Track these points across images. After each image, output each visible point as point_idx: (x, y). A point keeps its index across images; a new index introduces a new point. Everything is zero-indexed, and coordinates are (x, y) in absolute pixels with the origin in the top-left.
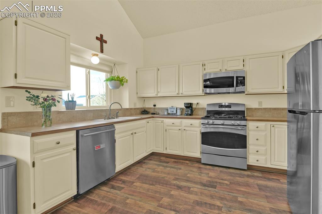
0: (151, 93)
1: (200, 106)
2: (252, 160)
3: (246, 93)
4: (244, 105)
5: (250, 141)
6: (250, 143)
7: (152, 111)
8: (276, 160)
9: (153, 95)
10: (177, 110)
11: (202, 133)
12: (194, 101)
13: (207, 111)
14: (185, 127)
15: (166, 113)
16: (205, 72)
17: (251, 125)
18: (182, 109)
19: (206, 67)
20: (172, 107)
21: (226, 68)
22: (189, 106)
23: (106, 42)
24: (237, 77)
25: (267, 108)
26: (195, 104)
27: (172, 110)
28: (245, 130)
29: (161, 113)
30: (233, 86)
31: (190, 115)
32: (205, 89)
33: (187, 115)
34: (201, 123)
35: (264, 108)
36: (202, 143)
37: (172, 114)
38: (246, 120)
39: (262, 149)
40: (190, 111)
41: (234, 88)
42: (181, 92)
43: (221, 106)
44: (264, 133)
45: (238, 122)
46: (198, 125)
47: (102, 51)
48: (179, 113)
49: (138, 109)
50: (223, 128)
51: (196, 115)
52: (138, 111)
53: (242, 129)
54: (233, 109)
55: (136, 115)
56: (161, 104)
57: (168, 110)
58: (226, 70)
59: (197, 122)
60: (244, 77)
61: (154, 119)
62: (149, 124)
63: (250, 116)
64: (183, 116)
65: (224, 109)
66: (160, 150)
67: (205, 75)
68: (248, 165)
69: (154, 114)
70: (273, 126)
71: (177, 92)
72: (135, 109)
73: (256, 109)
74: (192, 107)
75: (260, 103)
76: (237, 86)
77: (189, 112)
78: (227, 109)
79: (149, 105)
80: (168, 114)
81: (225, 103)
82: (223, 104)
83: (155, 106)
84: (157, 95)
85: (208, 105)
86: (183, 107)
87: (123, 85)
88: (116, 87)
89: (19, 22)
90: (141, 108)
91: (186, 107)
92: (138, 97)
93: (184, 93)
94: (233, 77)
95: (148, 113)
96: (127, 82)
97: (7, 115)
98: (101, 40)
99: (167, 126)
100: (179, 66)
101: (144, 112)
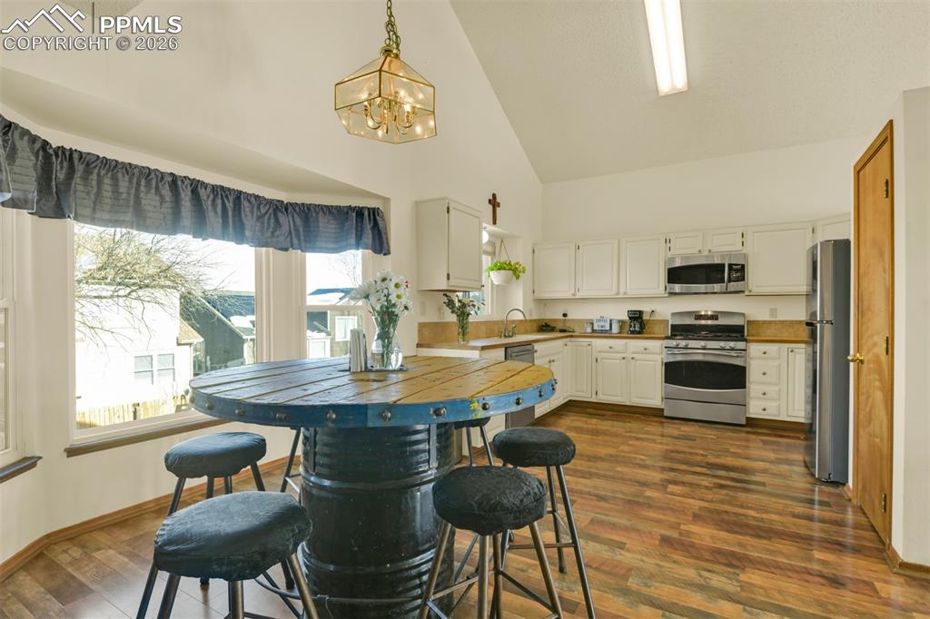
0: (561, 290)
1: (657, 317)
2: (755, 410)
3: (746, 293)
4: (743, 314)
5: (753, 376)
6: (752, 380)
7: (560, 326)
8: (796, 408)
9: (569, 295)
10: (611, 325)
11: (666, 363)
12: (645, 307)
13: (672, 325)
14: (633, 353)
15: (589, 330)
16: (669, 255)
17: (755, 349)
18: (622, 323)
19: (672, 245)
20: (602, 319)
21: (709, 248)
22: (636, 317)
23: (498, 204)
24: (730, 265)
25: (786, 321)
26: (647, 312)
27: (602, 324)
28: (744, 357)
29: (576, 329)
30: (722, 281)
31: (639, 333)
32: (669, 286)
33: (633, 332)
34: (664, 345)
35: (779, 321)
36: (666, 382)
37: (602, 331)
38: (746, 340)
39: (772, 390)
40: (638, 324)
41: (725, 285)
42: (622, 290)
43: (699, 317)
44: (776, 363)
45: (732, 344)
46: (658, 350)
47: (494, 223)
48: (615, 329)
49: (535, 320)
50: (704, 354)
51: (650, 333)
52: (535, 326)
53: (738, 356)
54: (722, 321)
55: (532, 332)
56: (577, 313)
57: (592, 324)
58: (710, 251)
59: (655, 345)
60: (743, 266)
61: (573, 339)
62: (570, 348)
63: (753, 335)
64: (624, 335)
65: (703, 322)
66: (585, 395)
67: (672, 259)
68: (747, 418)
69: (564, 331)
70: (792, 351)
71: (615, 290)
72: (531, 321)
73: (764, 322)
74: (641, 319)
75: (773, 312)
76: (730, 281)
77: (637, 329)
78: (709, 322)
79: (554, 314)
80: (594, 331)
81: (707, 311)
82: (703, 313)
83: (565, 315)
84: (575, 295)
85: (673, 314)
86: (625, 317)
87: (518, 277)
88: (508, 281)
89: (451, 209)
90: (539, 320)
91: (630, 318)
92: (535, 300)
93: (628, 291)
94: (724, 265)
95: (552, 329)
96: (524, 272)
97: (422, 326)
98: (494, 202)
99: (600, 352)
100: (619, 241)
101: (545, 327)
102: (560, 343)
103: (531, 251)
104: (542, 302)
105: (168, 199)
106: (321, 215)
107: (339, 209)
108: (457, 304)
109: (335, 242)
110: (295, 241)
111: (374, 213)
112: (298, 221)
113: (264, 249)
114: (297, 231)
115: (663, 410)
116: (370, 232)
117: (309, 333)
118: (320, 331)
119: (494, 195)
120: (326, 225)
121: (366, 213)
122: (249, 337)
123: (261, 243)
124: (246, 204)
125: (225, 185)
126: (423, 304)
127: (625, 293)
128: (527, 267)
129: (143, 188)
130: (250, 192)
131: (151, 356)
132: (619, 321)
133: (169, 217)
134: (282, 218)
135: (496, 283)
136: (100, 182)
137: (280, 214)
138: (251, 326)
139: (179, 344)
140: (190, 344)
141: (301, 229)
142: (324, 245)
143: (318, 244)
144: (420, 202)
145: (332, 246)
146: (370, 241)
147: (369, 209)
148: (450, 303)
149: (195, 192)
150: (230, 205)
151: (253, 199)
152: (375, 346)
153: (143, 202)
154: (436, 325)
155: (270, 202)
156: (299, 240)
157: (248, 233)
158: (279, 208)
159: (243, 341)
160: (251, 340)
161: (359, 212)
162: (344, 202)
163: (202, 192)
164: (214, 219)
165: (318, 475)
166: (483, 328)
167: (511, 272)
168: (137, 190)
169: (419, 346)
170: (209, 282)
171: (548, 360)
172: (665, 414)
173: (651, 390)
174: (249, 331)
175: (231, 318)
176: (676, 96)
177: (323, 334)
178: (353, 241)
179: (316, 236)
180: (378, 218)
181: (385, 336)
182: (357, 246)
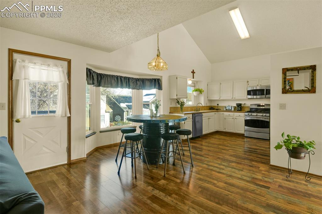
0: (216, 97)
1: (246, 106)
7: (216, 108)
9: (218, 99)
11: (245, 120)
12: (242, 102)
13: (250, 108)
14: (236, 117)
15: (225, 109)
16: (248, 86)
18: (235, 107)
19: (249, 83)
22: (239, 105)
23: (195, 73)
24: (266, 90)
26: (243, 104)
27: (229, 107)
28: (269, 118)
29: (221, 109)
30: (264, 95)
31: (240, 110)
32: (248, 96)
33: (238, 110)
36: (245, 126)
37: (229, 110)
38: (269, 113)
40: (240, 108)
42: (234, 97)
43: (259, 105)
45: (265, 114)
46: (243, 116)
47: (193, 78)
48: (233, 109)
49: (208, 106)
50: (257, 117)
51: (244, 111)
52: (208, 108)
53: (267, 118)
54: (266, 107)
55: (207, 110)
56: (221, 104)
57: (226, 107)
58: (261, 85)
59: (243, 114)
61: (218, 112)
62: (216, 115)
64: (235, 111)
66: (222, 129)
69: (217, 110)
71: (232, 97)
72: (206, 106)
74: (241, 106)
76: (266, 94)
77: (239, 109)
79: (215, 104)
80: (226, 110)
81: (263, 104)
82: (261, 104)
83: (218, 105)
84: (220, 98)
85: (251, 105)
86: (235, 105)
87: (201, 93)
88: (198, 95)
89: (178, 78)
90: (210, 106)
91: (237, 106)
92: (208, 100)
93: (236, 98)
94: (264, 89)
95: (214, 109)
96: (203, 92)
97: (171, 108)
98: (193, 72)
99: (226, 116)
100: (233, 82)
101: (211, 108)
102: (213, 113)
103: (207, 85)
104: (211, 101)
105: (116, 81)
106: (146, 81)
107: (150, 79)
108: (180, 102)
109: (150, 87)
110: (141, 88)
111: (158, 80)
112: (141, 82)
113: (134, 90)
114: (141, 85)
115: (244, 134)
116: (157, 85)
117: (144, 109)
118: (147, 108)
119: (193, 70)
120: (147, 83)
121: (157, 80)
122: (126, 110)
123: (133, 89)
124: (130, 80)
125: (126, 76)
126: (171, 102)
127: (235, 98)
128: (204, 91)
129: (112, 79)
130: (131, 77)
131: (104, 115)
132: (234, 107)
133: (116, 85)
134: (138, 82)
135: (195, 95)
136: (105, 79)
137: (137, 81)
138: (126, 106)
139: (106, 112)
140: (109, 112)
141: (142, 85)
142: (147, 88)
143: (146, 88)
144: (170, 76)
145: (149, 88)
146: (157, 87)
147: (157, 79)
148: (178, 102)
149: (121, 79)
150: (127, 81)
151: (132, 79)
152: (155, 112)
153: (112, 82)
154: (175, 107)
155: (135, 79)
156: (141, 87)
157: (131, 87)
158: (137, 80)
159: (124, 111)
160: (126, 111)
161: (155, 80)
162: (151, 78)
163: (122, 78)
164: (124, 84)
165: (145, 134)
166: (189, 109)
167: (199, 92)
168: (111, 80)
169: (170, 113)
170: (116, 93)
171: (208, 118)
172: (245, 135)
173: (241, 128)
174: (125, 108)
175: (120, 104)
176: (246, 40)
177: (148, 110)
178: (153, 87)
179: (145, 86)
180: (159, 81)
181: (156, 110)
182: (155, 88)
